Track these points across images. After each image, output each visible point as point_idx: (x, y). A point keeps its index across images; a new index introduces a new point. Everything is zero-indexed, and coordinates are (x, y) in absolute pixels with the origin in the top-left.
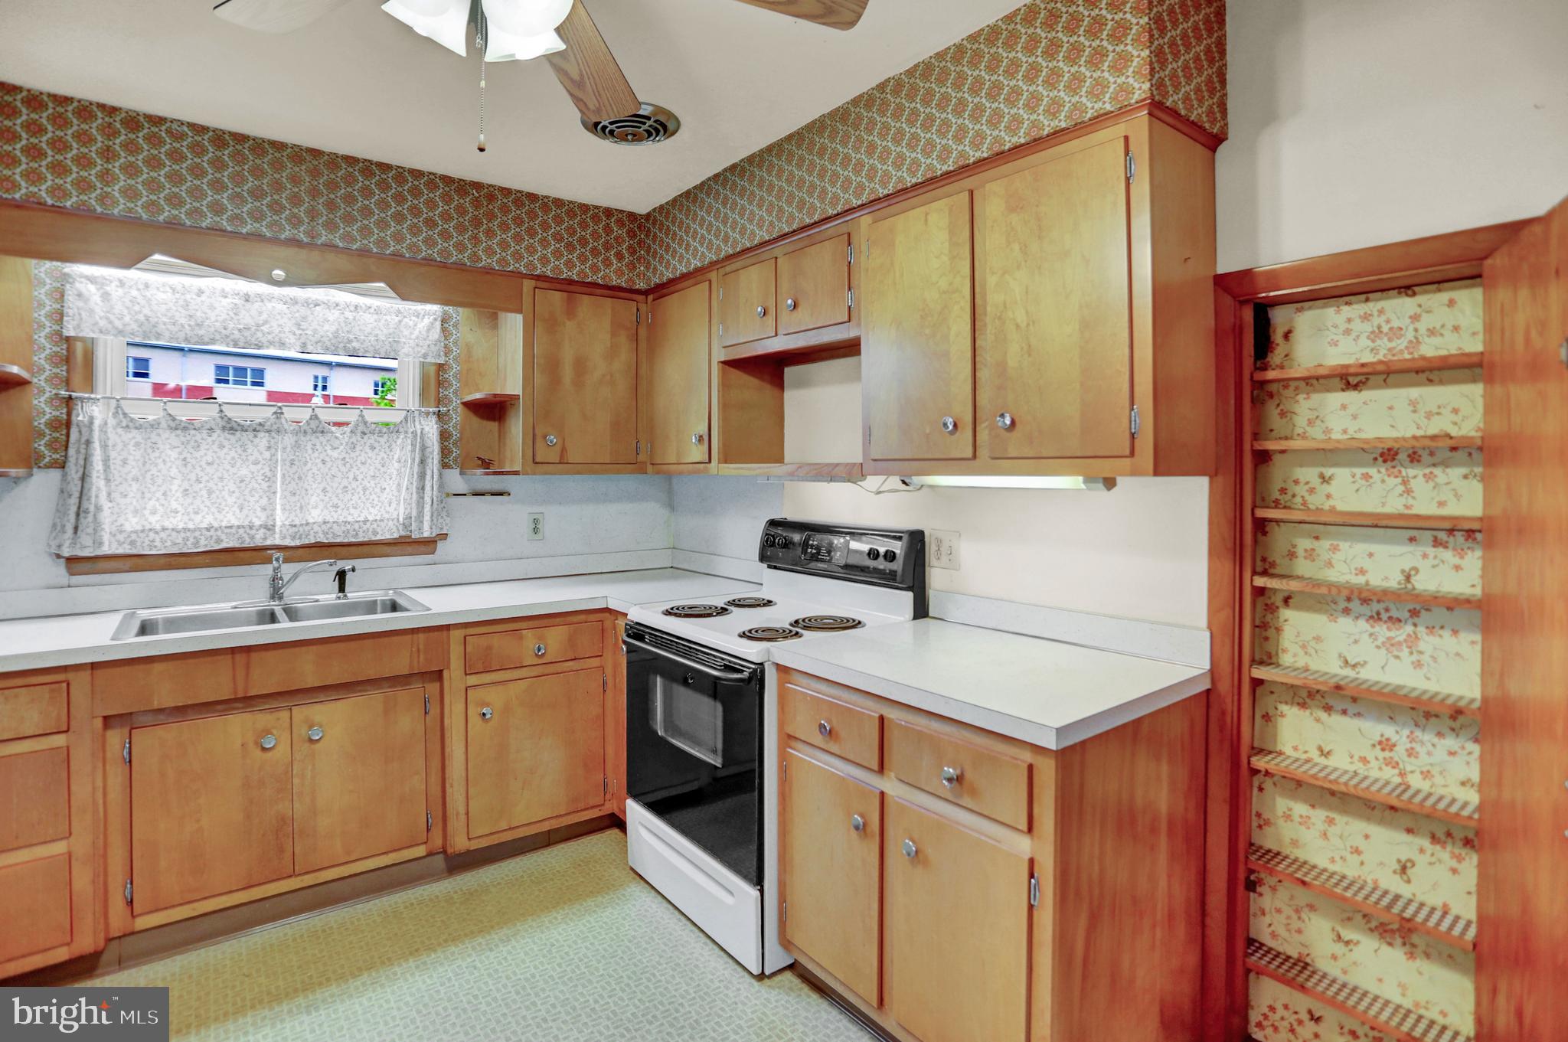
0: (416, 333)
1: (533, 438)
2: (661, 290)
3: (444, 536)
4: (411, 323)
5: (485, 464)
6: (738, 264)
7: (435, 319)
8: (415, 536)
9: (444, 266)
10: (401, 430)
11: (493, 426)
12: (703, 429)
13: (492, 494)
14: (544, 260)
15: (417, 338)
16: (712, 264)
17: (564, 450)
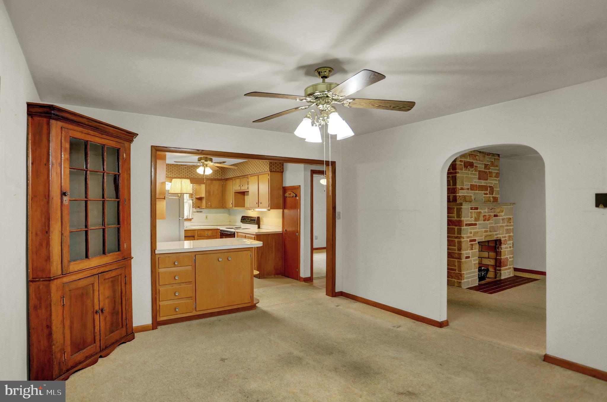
0: (189, 188)
1: (207, 203)
2: (227, 179)
3: (193, 219)
5: (199, 207)
6: (236, 178)
8: (189, 218)
10: (187, 202)
11: (200, 201)
12: (232, 202)
13: (200, 212)
14: (208, 176)
16: (233, 178)
17: (211, 205)
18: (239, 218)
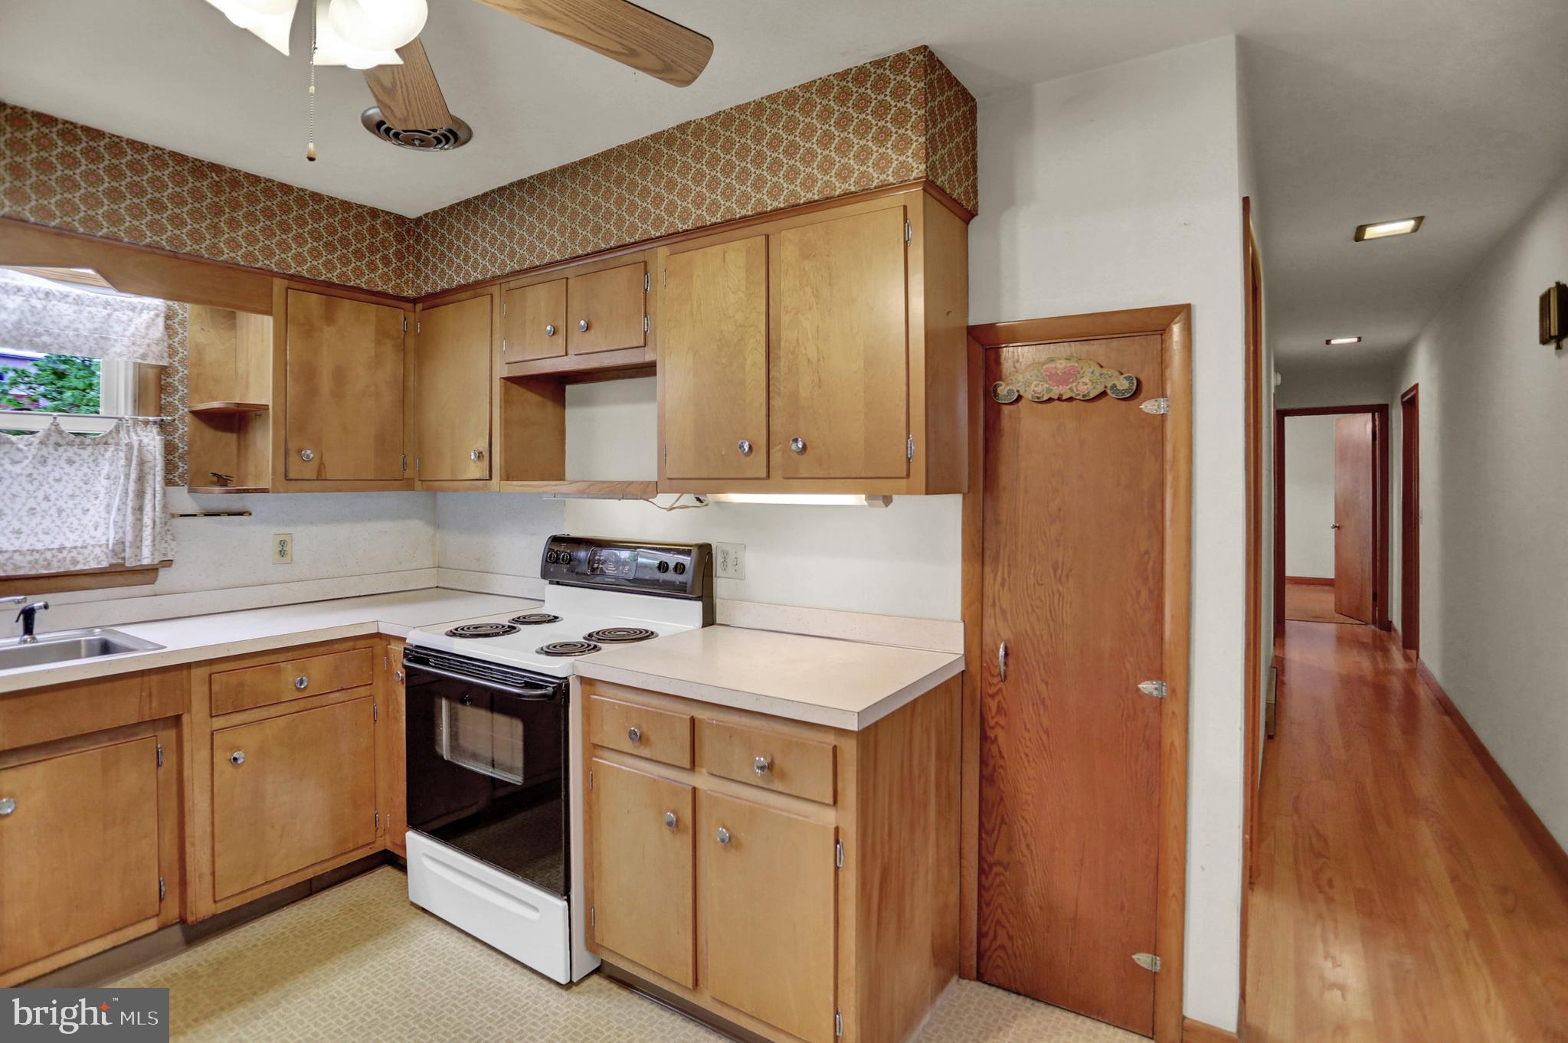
0: (132, 329)
1: (285, 452)
2: (434, 300)
3: (168, 563)
4: (125, 318)
5: (222, 481)
6: (524, 280)
7: (157, 315)
8: (130, 564)
9: (174, 255)
10: (110, 441)
11: (232, 438)
12: (482, 445)
13: (230, 514)
14: (299, 259)
15: (133, 335)
16: (495, 278)
17: (321, 466)
18: (535, 550)
